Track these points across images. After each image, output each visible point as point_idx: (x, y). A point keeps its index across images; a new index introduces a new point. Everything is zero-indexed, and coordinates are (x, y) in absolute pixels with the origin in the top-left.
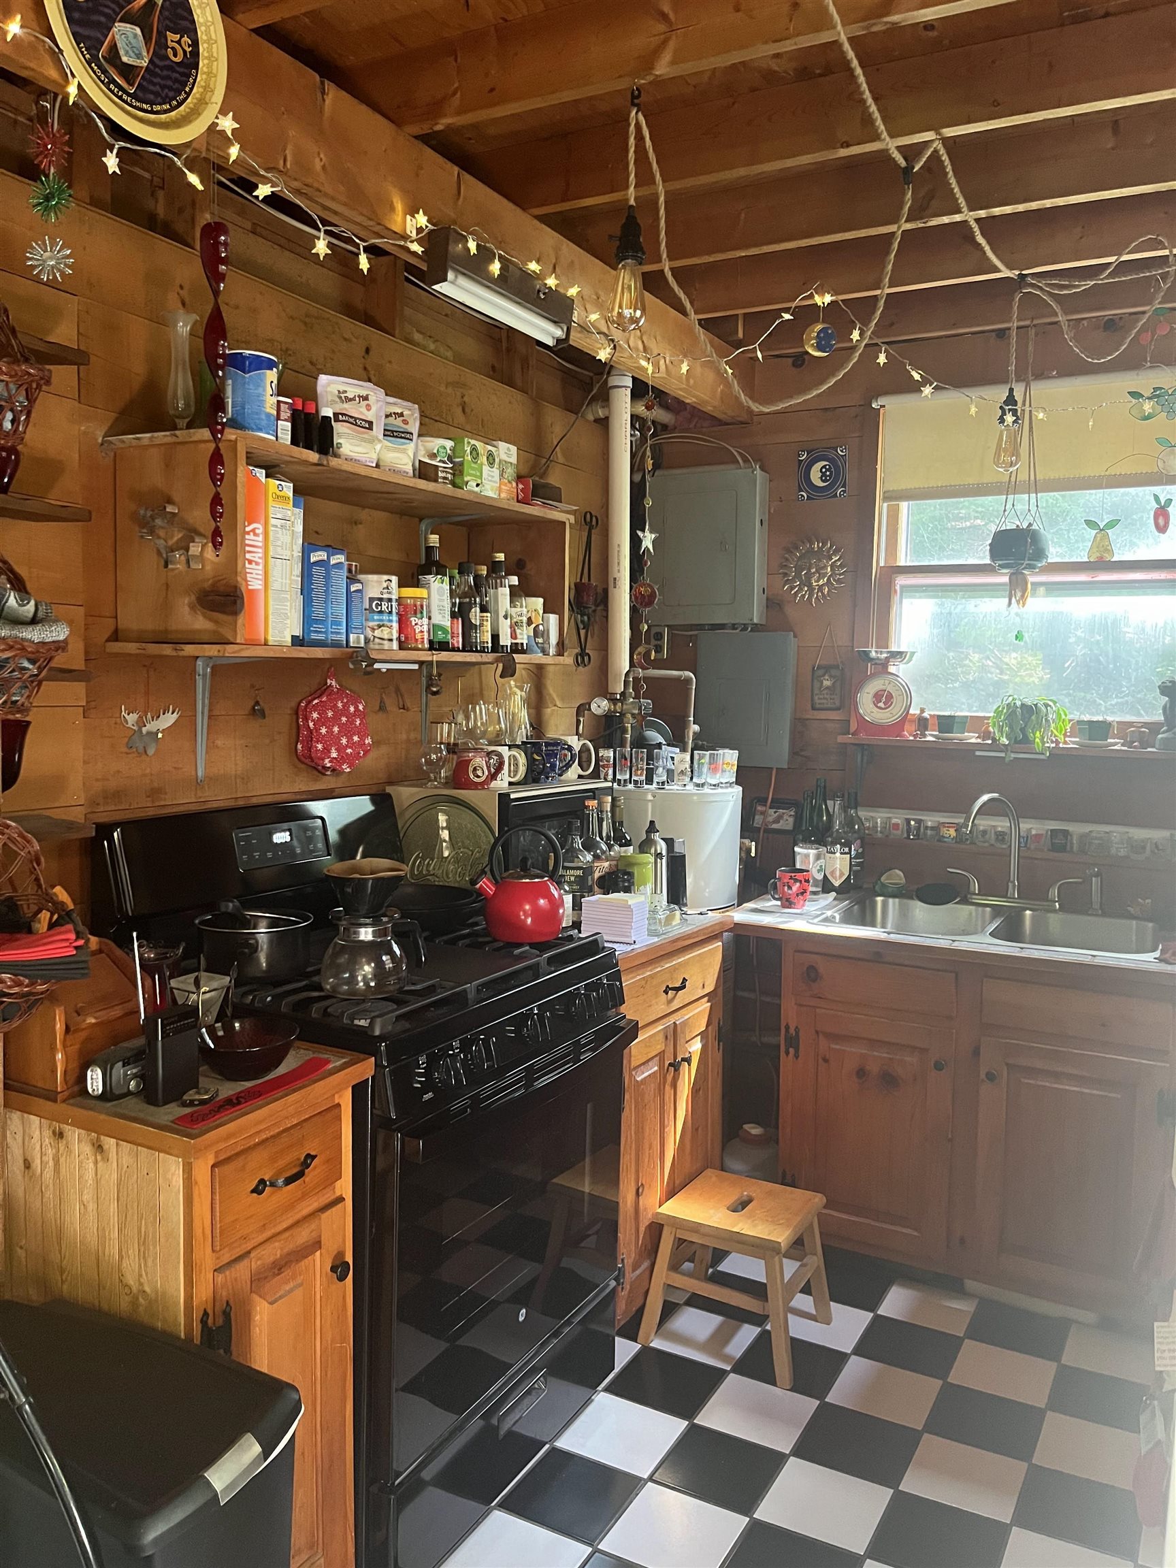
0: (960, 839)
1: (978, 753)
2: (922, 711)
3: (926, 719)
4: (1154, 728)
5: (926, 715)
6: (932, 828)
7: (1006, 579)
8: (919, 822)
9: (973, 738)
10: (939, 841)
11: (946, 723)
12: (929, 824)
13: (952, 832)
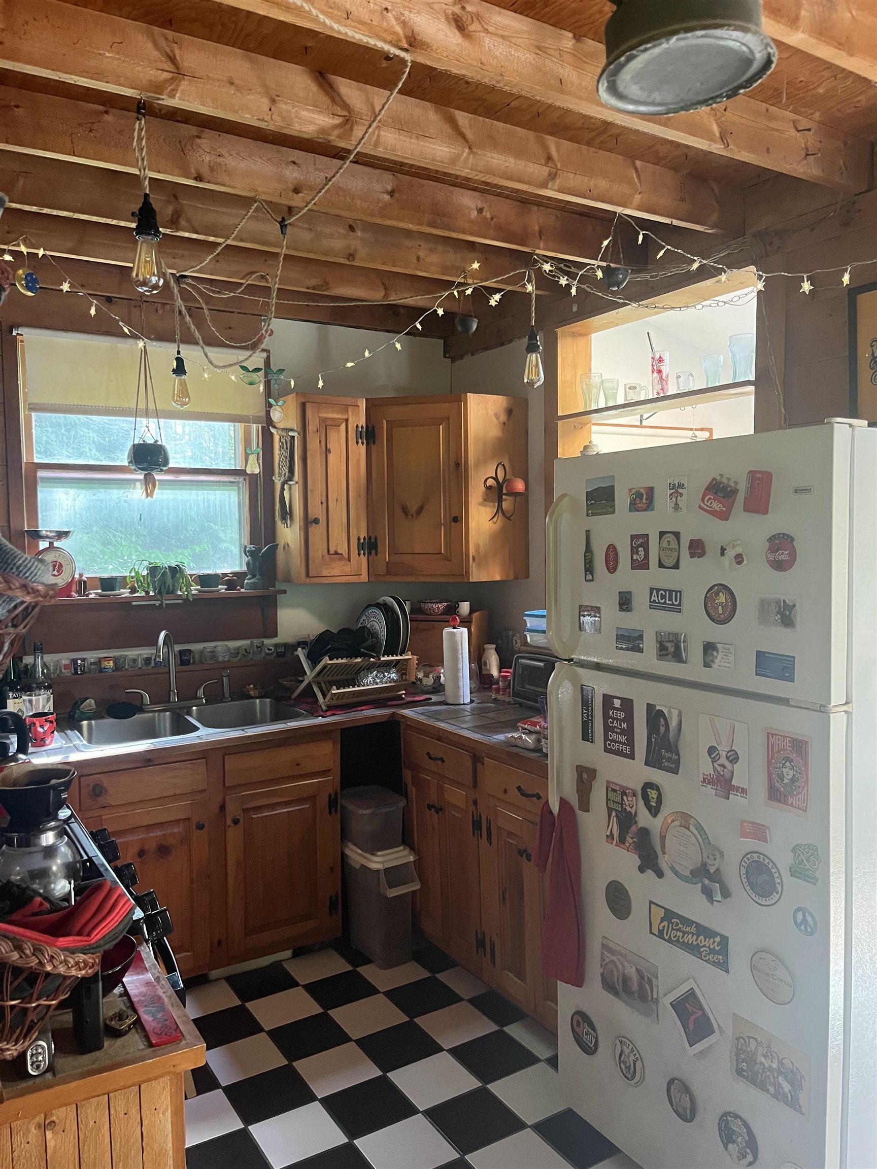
0: (117, 668)
1: (134, 603)
2: (81, 575)
3: (85, 582)
4: (240, 576)
5: (84, 578)
6: (94, 663)
7: (142, 477)
8: (83, 660)
9: (125, 593)
10: (100, 672)
11: (108, 584)
12: (92, 660)
13: (111, 664)
